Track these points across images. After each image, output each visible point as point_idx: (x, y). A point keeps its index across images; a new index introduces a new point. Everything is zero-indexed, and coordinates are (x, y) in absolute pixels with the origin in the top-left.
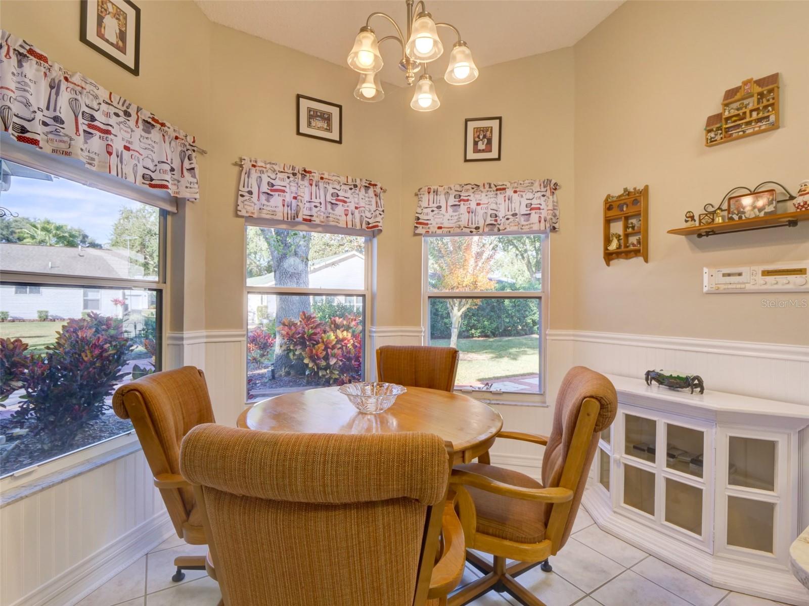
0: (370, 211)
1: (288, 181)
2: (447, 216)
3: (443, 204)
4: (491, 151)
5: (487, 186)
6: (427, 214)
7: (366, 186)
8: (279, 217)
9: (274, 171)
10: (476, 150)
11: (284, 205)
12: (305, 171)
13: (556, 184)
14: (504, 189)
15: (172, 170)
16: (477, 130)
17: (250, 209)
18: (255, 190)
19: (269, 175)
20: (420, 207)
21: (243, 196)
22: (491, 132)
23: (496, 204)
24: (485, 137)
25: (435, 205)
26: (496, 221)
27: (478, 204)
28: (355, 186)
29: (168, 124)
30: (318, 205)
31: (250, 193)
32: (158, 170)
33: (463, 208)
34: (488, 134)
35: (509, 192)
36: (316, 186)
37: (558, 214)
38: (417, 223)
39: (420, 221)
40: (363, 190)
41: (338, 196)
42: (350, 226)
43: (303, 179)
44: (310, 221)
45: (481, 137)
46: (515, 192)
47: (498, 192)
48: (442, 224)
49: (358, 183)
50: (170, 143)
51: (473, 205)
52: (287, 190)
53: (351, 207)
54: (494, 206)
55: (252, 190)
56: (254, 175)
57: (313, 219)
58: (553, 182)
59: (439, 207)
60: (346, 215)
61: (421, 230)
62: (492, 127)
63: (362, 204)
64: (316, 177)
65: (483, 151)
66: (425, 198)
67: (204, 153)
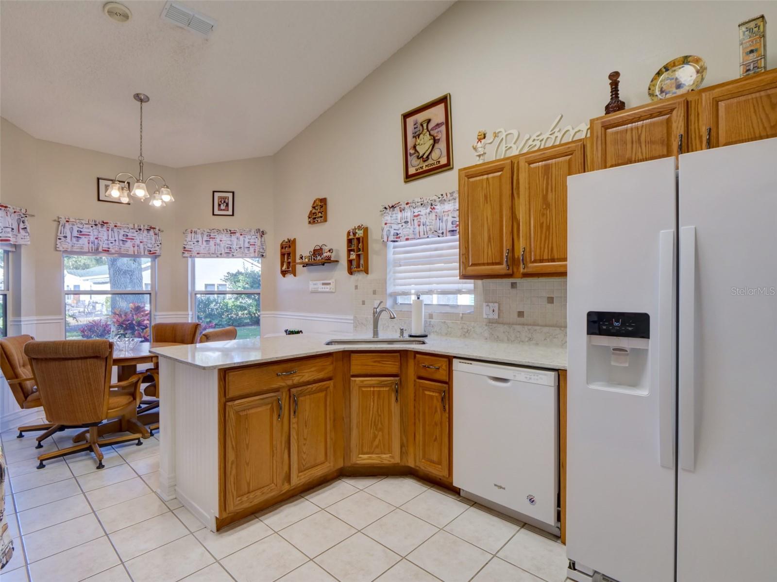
0: (151, 244)
1: (92, 228)
2: (203, 247)
3: (200, 240)
4: (228, 210)
5: (225, 231)
6: (191, 245)
7: (148, 229)
8: (86, 250)
9: (82, 223)
10: (220, 209)
11: (89, 243)
12: (103, 222)
13: (263, 232)
14: (235, 233)
15: (13, 229)
16: (220, 198)
17: (65, 246)
18: (69, 235)
19: (78, 226)
20: (186, 241)
21: (60, 239)
22: (228, 199)
23: (231, 241)
24: (224, 202)
25: (195, 240)
26: (231, 251)
27: (221, 241)
28: (140, 230)
29: (9, 206)
30: (114, 242)
31: (65, 237)
32: (4, 232)
33: (212, 243)
34: (227, 201)
35: (238, 235)
36: (112, 230)
37: (265, 247)
38: (184, 250)
39: (186, 249)
40: (146, 232)
41: (127, 236)
42: (136, 253)
43: (102, 227)
44: (108, 251)
45: (223, 202)
46: (241, 235)
47: (232, 234)
48: (199, 251)
49: (142, 227)
50: (11, 216)
51: (218, 241)
52: (91, 234)
53: (138, 242)
54: (229, 243)
55: (67, 235)
56: (68, 226)
57: (109, 250)
58: (261, 230)
59: (198, 241)
60: (134, 247)
61: (186, 254)
62: (228, 197)
63: (145, 240)
64: (112, 225)
65: (224, 210)
66: (189, 235)
67: (33, 216)
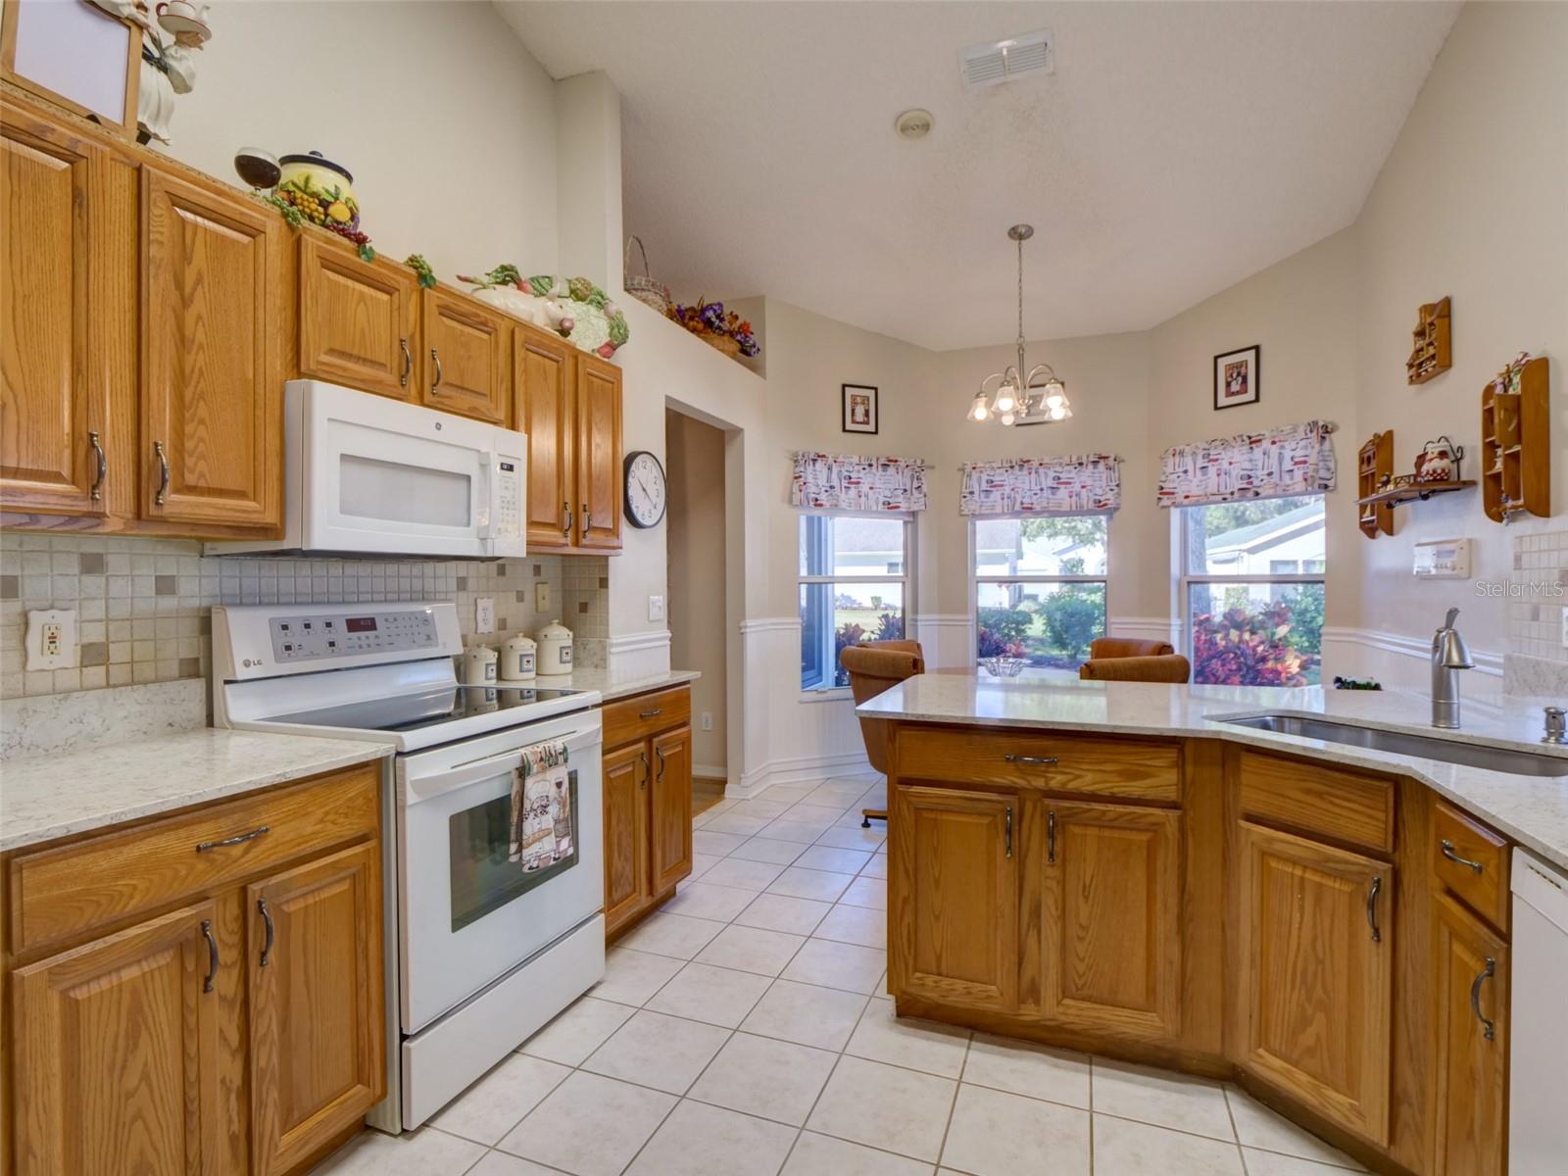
0: (1101, 487)
1: (1006, 474)
2: (1196, 481)
3: (1190, 468)
4: (1246, 392)
5: (1239, 440)
6: (1173, 481)
7: (1094, 462)
8: (999, 510)
9: (993, 468)
10: (1229, 394)
11: (1003, 499)
12: (1022, 461)
13: (1325, 427)
14: (1260, 441)
15: (905, 490)
16: (1230, 367)
17: (972, 507)
18: (976, 490)
19: (988, 473)
20: (1164, 473)
21: (965, 497)
22: (1246, 367)
23: (1251, 460)
24: (1239, 374)
25: (1182, 469)
26: (1251, 483)
27: (1231, 463)
28: (1081, 464)
29: (899, 459)
30: (1039, 492)
31: (972, 493)
32: (893, 497)
33: (1212, 470)
34: (1243, 370)
35: (1266, 444)
36: (1036, 472)
37: (1332, 465)
38: (1161, 494)
39: (1164, 491)
40: (1091, 466)
41: (1059, 478)
42: (1074, 508)
43: (1021, 470)
44: (1031, 508)
45: (1235, 375)
46: (1274, 443)
47: (1254, 445)
48: (1189, 491)
49: (1084, 460)
50: (903, 473)
51: (1225, 465)
52: (1006, 483)
53: (1077, 487)
54: (1247, 465)
55: (974, 490)
56: (975, 475)
57: (1034, 506)
58: (1321, 424)
59: (1186, 472)
60: (1071, 497)
61: (1166, 501)
62: (1246, 361)
63: (1089, 482)
64: (1035, 464)
65: (1237, 393)
66: (1171, 461)
67: (932, 467)
